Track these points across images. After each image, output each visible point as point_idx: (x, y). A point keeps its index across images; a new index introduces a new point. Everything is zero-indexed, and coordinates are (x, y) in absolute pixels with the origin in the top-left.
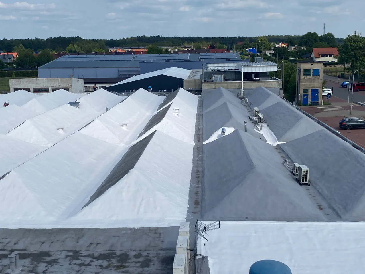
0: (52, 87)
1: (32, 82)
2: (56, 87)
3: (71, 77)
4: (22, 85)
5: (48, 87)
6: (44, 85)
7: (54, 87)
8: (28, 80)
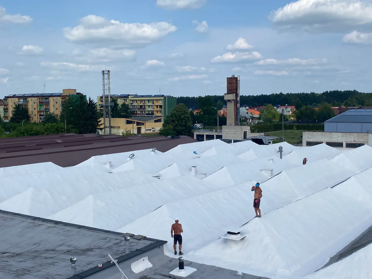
0: (346, 142)
1: (326, 136)
2: (350, 142)
3: (368, 132)
4: (315, 138)
5: (342, 142)
6: (338, 140)
7: (349, 142)
8: (321, 134)
